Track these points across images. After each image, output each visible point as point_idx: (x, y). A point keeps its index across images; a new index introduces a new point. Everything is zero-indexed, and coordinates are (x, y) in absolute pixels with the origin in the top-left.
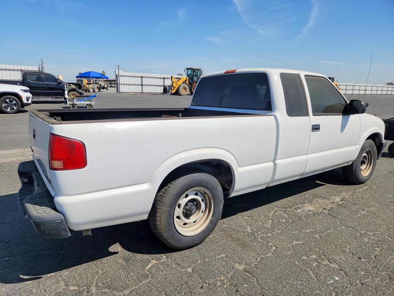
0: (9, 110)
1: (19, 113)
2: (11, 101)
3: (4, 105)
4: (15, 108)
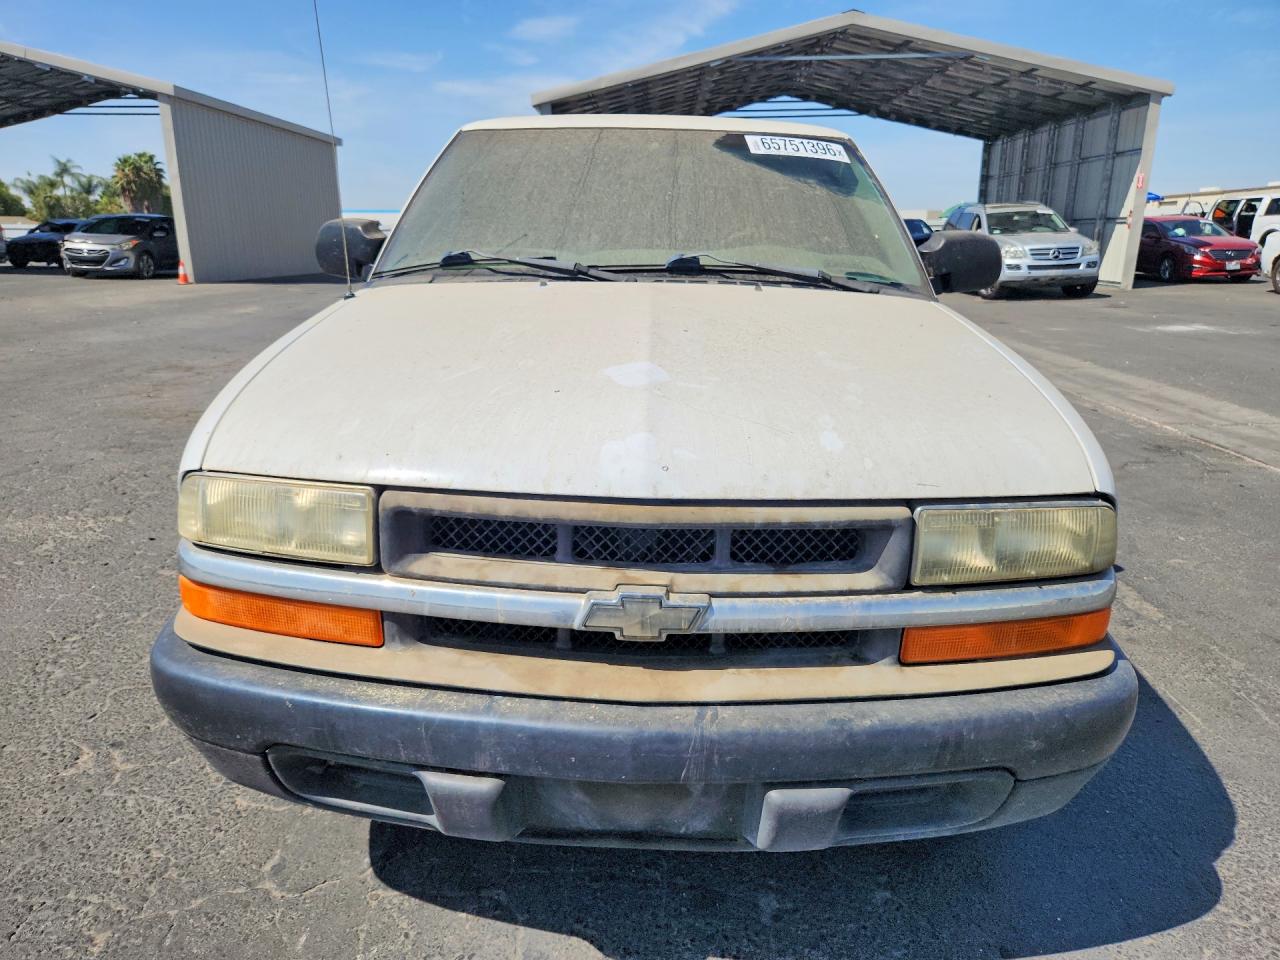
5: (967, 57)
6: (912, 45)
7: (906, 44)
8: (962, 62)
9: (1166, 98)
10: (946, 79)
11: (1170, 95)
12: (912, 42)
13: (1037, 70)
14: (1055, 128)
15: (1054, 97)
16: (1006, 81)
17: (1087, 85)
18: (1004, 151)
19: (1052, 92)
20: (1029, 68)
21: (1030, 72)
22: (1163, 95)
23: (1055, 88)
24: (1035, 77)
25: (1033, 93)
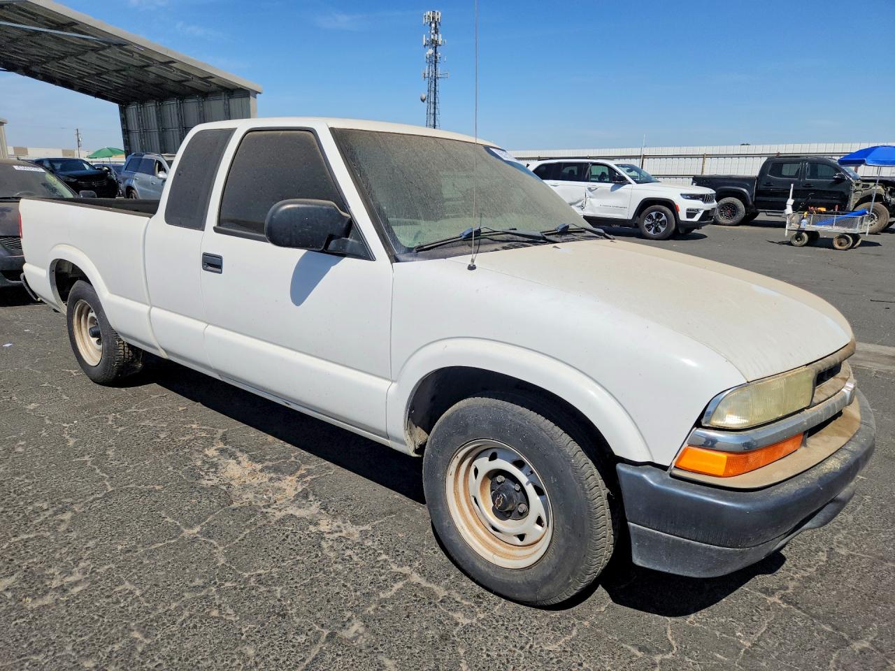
0: (651, 232)
1: (671, 241)
2: (659, 216)
3: (646, 222)
4: (663, 229)
5: (121, 45)
6: (75, 27)
7: (71, 25)
8: (115, 47)
9: (258, 95)
10: (99, 56)
11: (260, 93)
12: (76, 24)
13: (174, 62)
14: (180, 103)
15: (180, 82)
16: (148, 66)
17: (207, 78)
18: (139, 114)
19: (180, 78)
20: (167, 60)
21: (169, 63)
22: (257, 92)
23: (182, 76)
24: (171, 67)
25: (166, 78)
